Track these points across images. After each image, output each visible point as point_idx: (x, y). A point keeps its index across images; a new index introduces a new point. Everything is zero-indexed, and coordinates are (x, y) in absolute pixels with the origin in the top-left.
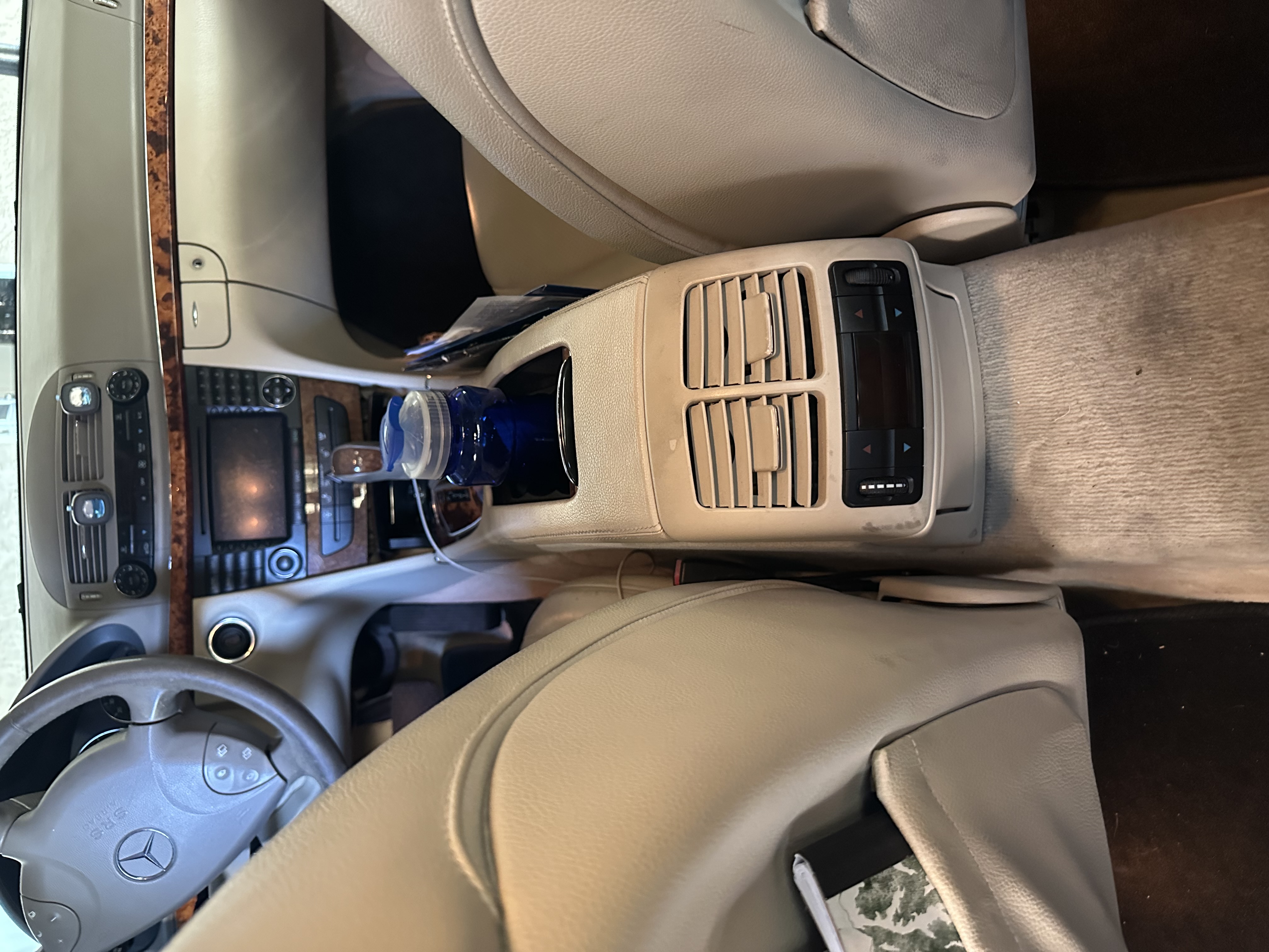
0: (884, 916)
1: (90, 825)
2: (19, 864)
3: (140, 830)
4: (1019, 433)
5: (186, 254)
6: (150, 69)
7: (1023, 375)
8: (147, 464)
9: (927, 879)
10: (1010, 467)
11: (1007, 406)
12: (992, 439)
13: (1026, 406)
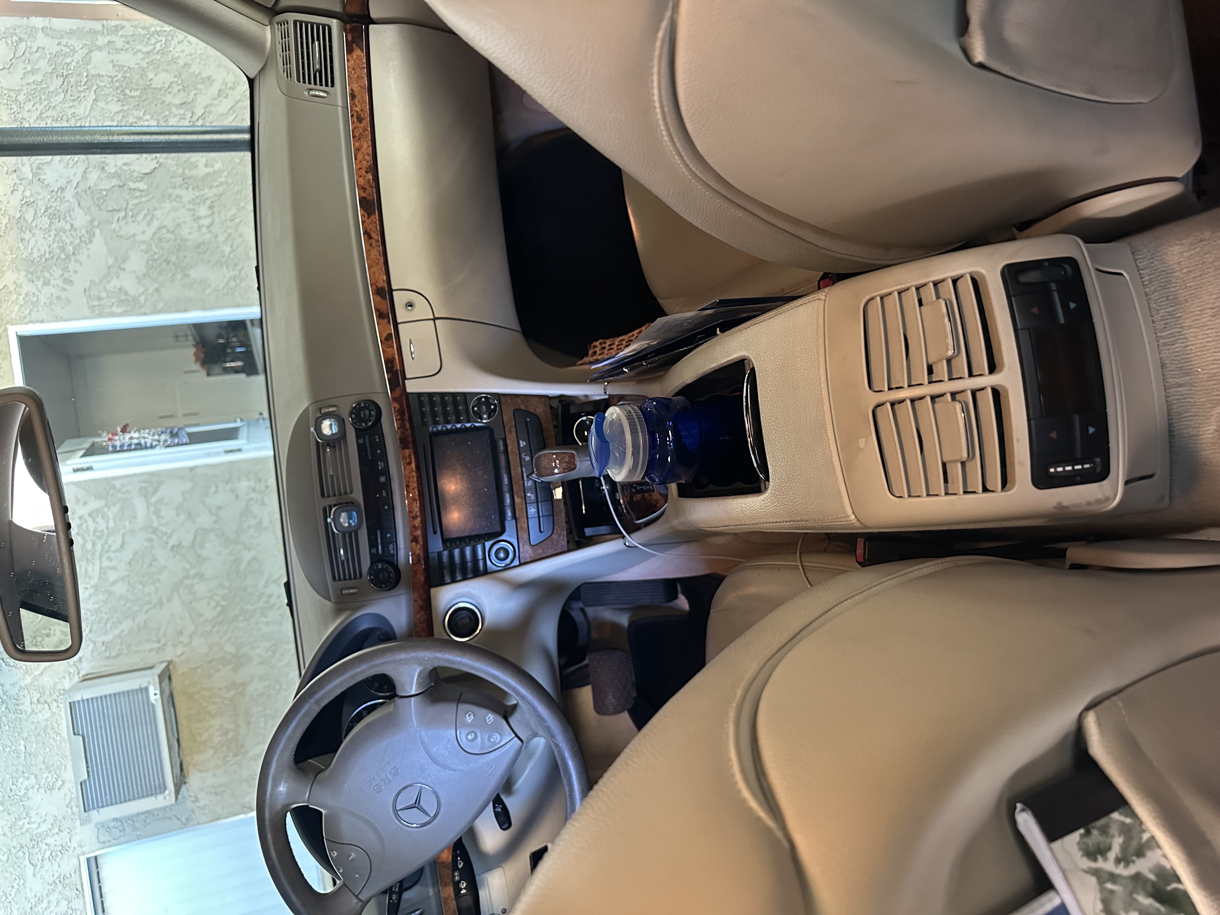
0: (1106, 859)
1: (373, 781)
2: (321, 813)
3: (411, 785)
4: (1202, 400)
5: (399, 299)
6: (357, 144)
7: (1202, 343)
8: (386, 478)
9: (1143, 827)
10: (1195, 433)
11: (1187, 374)
12: (1174, 406)
13: (1207, 373)
